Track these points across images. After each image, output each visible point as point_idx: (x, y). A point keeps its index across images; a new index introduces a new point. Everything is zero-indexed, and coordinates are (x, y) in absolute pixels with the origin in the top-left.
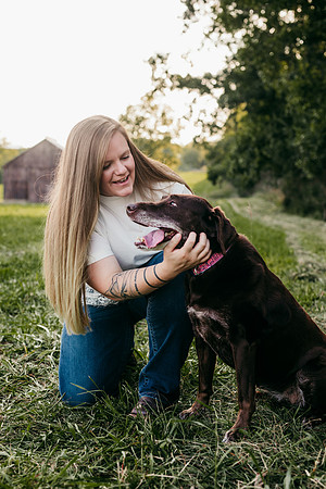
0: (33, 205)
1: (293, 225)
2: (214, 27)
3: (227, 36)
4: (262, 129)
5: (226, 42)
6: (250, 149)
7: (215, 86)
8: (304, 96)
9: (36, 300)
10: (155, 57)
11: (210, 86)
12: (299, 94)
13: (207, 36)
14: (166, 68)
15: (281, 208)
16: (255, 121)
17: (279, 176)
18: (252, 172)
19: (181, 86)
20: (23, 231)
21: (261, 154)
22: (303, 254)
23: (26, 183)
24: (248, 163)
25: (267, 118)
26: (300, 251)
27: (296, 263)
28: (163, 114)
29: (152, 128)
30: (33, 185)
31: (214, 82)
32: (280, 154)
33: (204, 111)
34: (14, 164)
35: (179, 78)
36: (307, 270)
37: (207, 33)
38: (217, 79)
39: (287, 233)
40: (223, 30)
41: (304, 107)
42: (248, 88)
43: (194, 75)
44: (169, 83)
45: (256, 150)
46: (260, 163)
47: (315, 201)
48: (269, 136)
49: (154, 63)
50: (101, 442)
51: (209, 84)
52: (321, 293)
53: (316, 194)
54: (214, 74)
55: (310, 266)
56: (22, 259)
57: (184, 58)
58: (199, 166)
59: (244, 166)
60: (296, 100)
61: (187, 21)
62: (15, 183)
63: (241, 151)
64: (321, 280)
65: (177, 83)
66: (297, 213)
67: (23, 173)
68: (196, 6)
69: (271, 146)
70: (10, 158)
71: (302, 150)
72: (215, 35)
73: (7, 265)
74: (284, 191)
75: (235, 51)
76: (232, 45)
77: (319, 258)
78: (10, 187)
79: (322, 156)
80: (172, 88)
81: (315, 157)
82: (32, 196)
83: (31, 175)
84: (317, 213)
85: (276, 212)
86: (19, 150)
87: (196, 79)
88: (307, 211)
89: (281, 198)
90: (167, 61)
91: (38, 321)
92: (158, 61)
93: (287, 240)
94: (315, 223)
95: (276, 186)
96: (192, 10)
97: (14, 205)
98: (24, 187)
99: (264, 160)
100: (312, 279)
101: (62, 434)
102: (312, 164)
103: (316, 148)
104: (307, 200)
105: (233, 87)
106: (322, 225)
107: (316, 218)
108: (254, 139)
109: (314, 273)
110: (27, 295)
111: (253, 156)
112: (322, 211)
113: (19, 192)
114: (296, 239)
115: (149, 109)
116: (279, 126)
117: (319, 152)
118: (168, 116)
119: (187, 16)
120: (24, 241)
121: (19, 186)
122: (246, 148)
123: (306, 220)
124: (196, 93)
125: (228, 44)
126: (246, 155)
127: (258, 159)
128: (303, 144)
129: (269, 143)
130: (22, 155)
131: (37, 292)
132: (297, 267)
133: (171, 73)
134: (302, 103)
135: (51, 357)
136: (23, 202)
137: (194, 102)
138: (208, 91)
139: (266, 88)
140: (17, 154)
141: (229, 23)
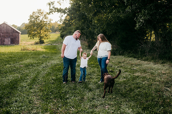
14: (53, 6)
19: (58, 12)
35: (58, 9)
43: (62, 8)
74: (88, 42)
85: (86, 49)
95: (85, 40)
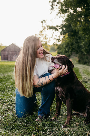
0: (9, 61)
1: (81, 67)
2: (59, 12)
3: (62, 15)
4: (72, 41)
5: (62, 17)
6: (69, 46)
7: (59, 29)
8: (84, 31)
9: (10, 88)
10: (43, 21)
11: (58, 29)
12: (83, 31)
13: (57, 15)
15: (78, 62)
16: (70, 38)
17: (77, 53)
18: (70, 52)
19: (50, 29)
20: (6, 69)
21: (72, 47)
22: (84, 75)
23: (7, 55)
24: (69, 50)
25: (74, 37)
26: (83, 74)
27: (82, 78)
28: (45, 36)
29: (42, 40)
30: (9, 56)
31: (59, 28)
32: (77, 47)
33: (56, 36)
34: (4, 50)
35: (50, 27)
36: (85, 80)
37: (57, 14)
38: (60, 27)
39: (79, 69)
40: (62, 13)
41: (84, 35)
42: (68, 29)
43: (53, 26)
44: (47, 28)
45: (71, 46)
46: (72, 50)
47: (87, 60)
48: (74, 42)
49: (42, 22)
50: (28, 128)
51: (58, 28)
52: (89, 86)
53: (87, 58)
54: (59, 25)
55: (86, 78)
56: (6, 77)
57: (51, 21)
58: (55, 51)
59: (67, 51)
60: (82, 32)
61: (52, 11)
62: (4, 55)
63: (66, 46)
64: (89, 82)
65: (49, 28)
66: (82, 64)
67: (6, 53)
68: (54, 7)
69: (75, 45)
70: (3, 49)
71: (83, 46)
72: (59, 15)
73: (2, 78)
74: (78, 58)
75: (65, 19)
76: (64, 17)
77: (88, 76)
78: (3, 57)
79: (89, 48)
80: (47, 29)
81: (87, 48)
82: (9, 59)
83: (9, 53)
84: (88, 64)
85: (76, 63)
86: (6, 46)
87: (54, 27)
88: (85, 63)
89: (77, 59)
90: (46, 22)
91: (10, 94)
92: (44, 22)
93: (79, 71)
94: (87, 67)
95: (76, 56)
96: (53, 8)
97: (4, 62)
98: (7, 57)
99: (73, 49)
100: (86, 82)
101: (17, 126)
102: (86, 50)
103: (87, 46)
104: (85, 60)
105: (64, 29)
106: (89, 67)
107: (87, 65)
108: (70, 43)
109: (87, 80)
110: (7, 87)
111: (70, 48)
112: (89, 63)
113: (5, 58)
114: (82, 71)
115: (41, 35)
116: (77, 40)
117: (88, 47)
118: (46, 37)
119: (52, 9)
120: (7, 72)
121: (5, 56)
122: (68, 46)
123: (84, 66)
124: (54, 30)
125: (63, 17)
126: (68, 48)
127: (71, 49)
128: (84, 45)
129: (74, 44)
130: (6, 48)
131: (10, 86)
132: (82, 79)
133: (47, 25)
134: (83, 33)
135: (14, 104)
136: (6, 61)
137: (54, 33)
138: (57, 30)
139: (73, 29)
140: (5, 48)
141: (63, 11)
